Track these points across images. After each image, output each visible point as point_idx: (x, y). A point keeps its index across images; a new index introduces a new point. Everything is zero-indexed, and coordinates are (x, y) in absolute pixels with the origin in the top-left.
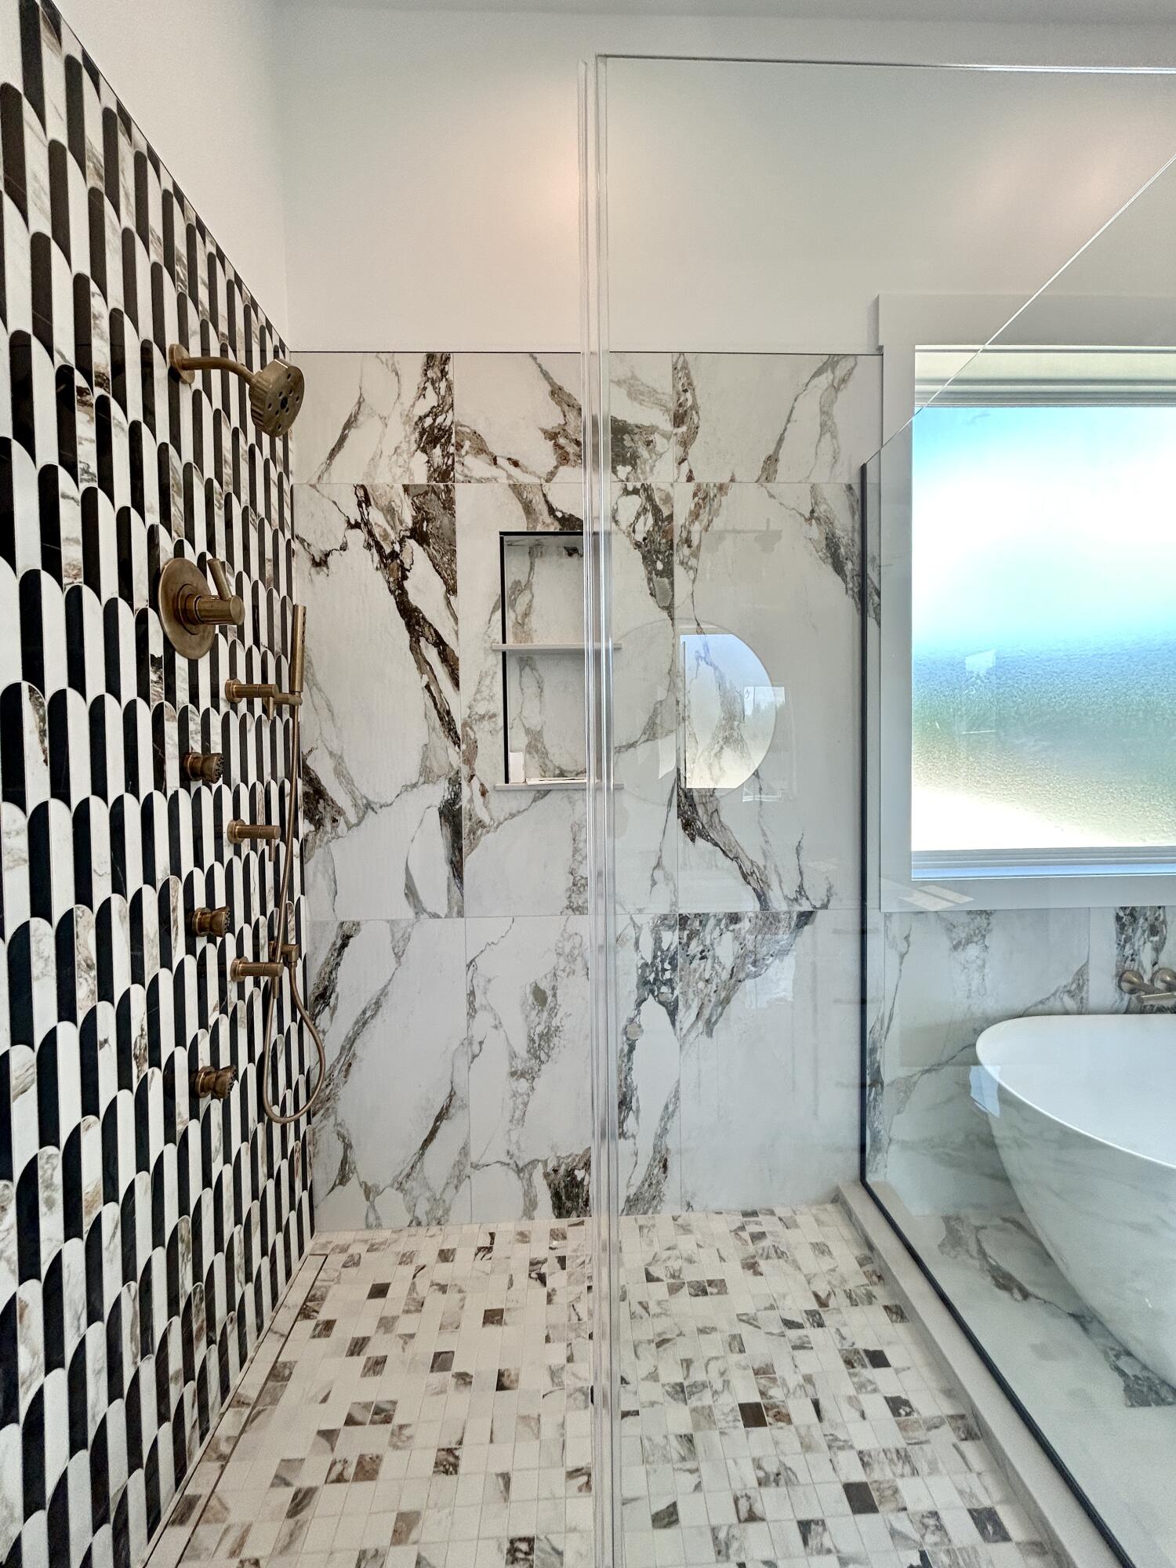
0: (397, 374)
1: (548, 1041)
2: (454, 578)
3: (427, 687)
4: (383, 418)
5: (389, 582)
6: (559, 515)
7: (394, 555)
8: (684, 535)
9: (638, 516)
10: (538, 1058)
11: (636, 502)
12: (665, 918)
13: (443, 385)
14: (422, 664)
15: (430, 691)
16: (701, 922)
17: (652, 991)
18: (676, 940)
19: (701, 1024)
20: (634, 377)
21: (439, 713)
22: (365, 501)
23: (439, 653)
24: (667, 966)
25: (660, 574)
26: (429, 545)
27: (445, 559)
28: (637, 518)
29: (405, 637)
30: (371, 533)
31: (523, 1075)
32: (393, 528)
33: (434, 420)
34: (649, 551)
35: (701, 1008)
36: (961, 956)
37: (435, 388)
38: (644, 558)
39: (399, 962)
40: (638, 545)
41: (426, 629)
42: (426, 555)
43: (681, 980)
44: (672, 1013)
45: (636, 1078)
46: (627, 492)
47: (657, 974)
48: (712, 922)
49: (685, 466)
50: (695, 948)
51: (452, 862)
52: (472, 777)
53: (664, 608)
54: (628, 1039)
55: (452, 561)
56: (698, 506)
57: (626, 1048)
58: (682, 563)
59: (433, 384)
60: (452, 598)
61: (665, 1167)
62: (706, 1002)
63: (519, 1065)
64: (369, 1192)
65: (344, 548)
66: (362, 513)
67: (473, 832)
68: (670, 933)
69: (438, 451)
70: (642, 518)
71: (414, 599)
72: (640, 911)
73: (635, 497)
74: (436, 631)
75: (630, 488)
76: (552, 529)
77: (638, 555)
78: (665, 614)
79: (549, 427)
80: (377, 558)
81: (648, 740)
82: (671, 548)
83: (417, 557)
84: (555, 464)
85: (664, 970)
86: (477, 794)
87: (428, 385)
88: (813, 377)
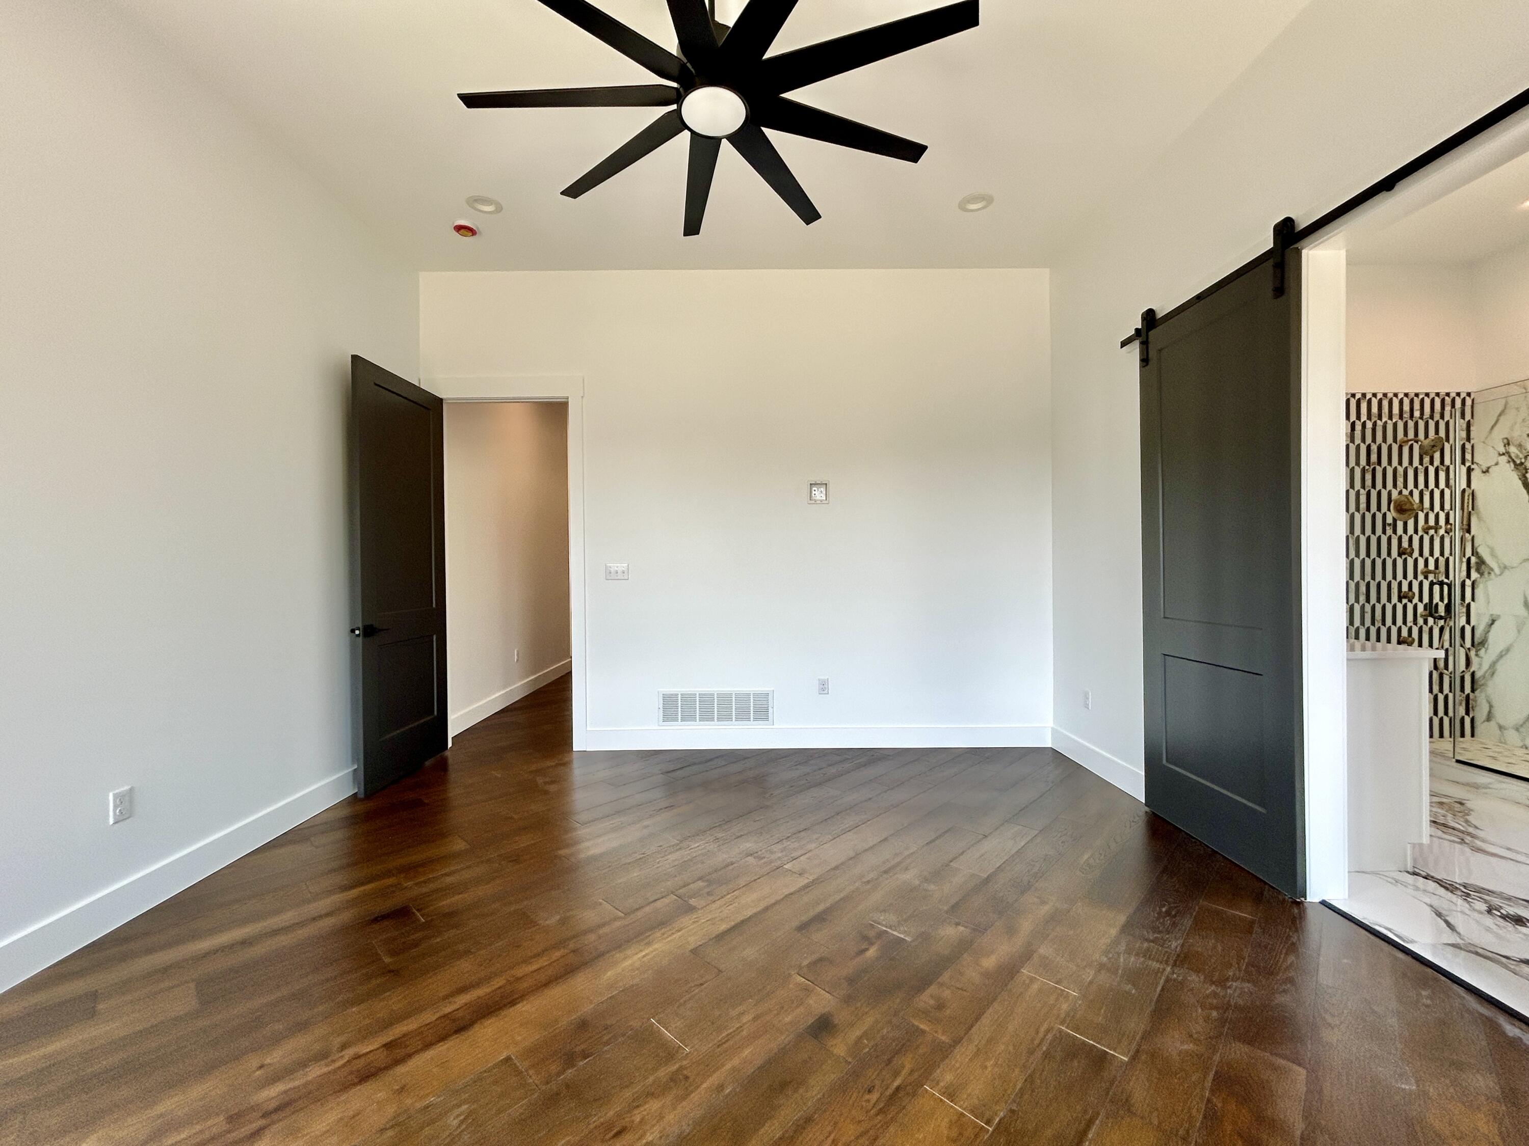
4: (1517, 409)
5: (1518, 475)
7: (1522, 464)
22: (1508, 443)
30: (1510, 457)
32: (1521, 452)
39: (1519, 634)
64: (1501, 727)
65: (1497, 464)
66: (1506, 450)
80: (1513, 466)
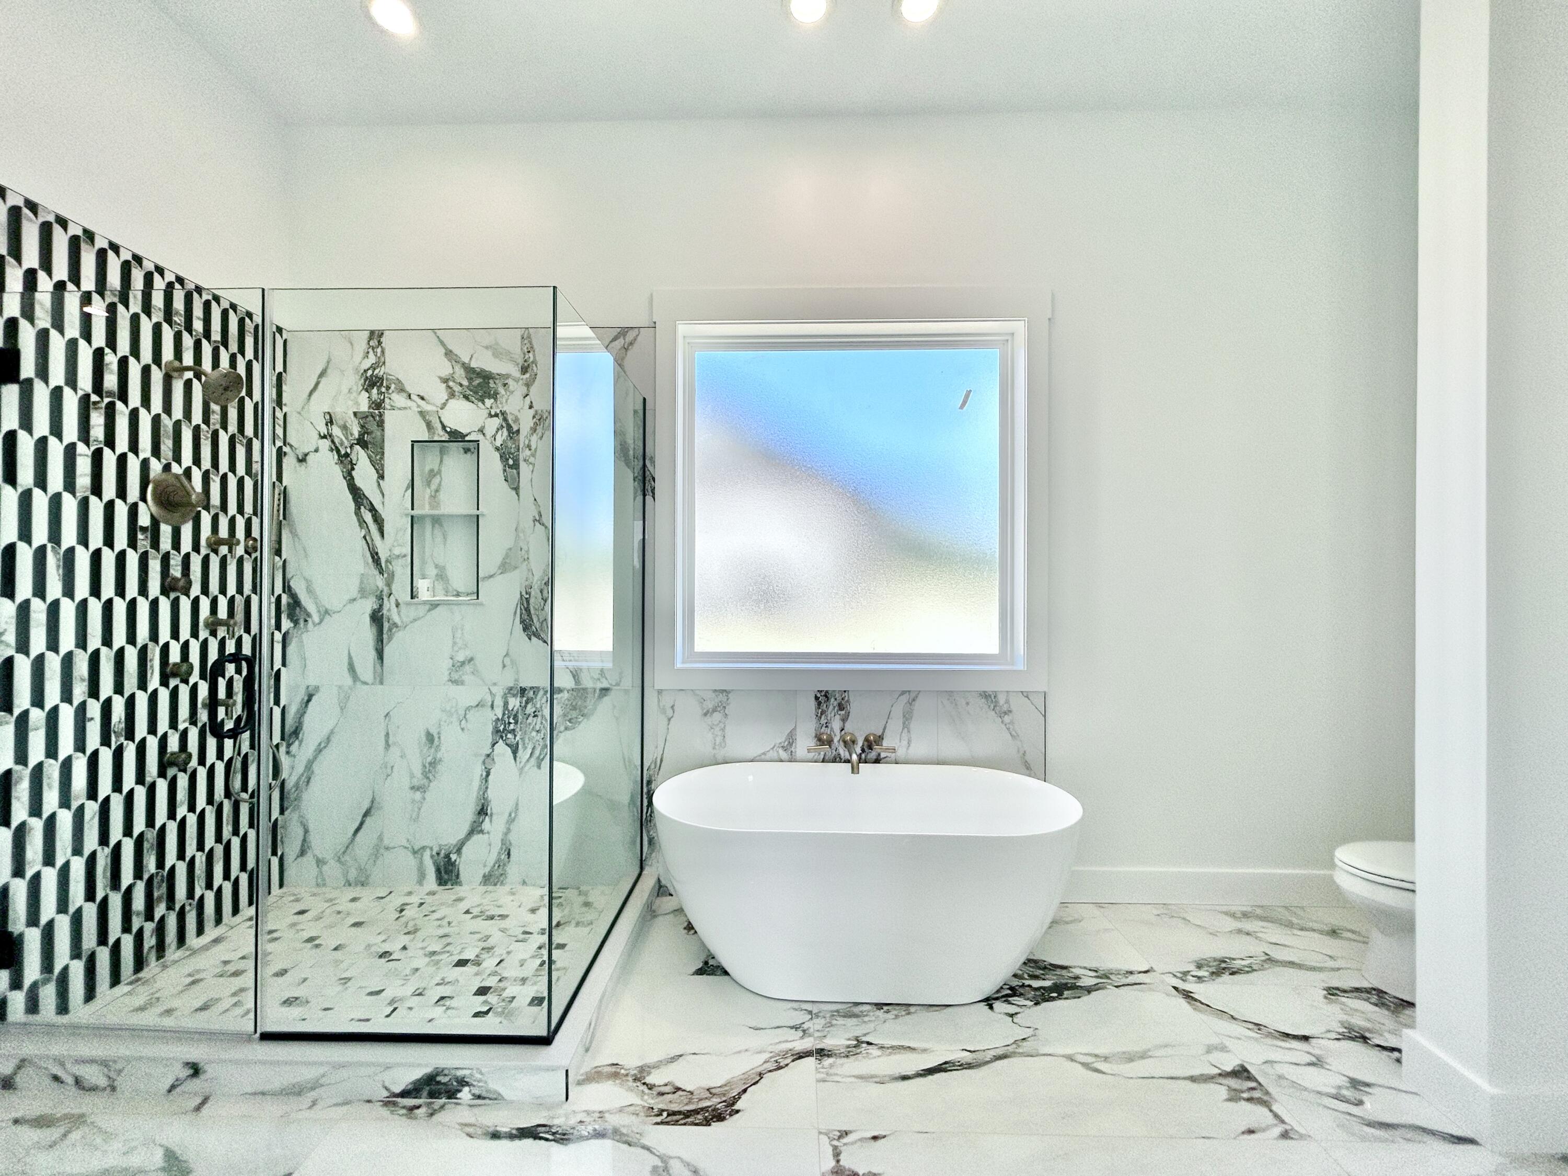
0: (352, 344)
1: (434, 768)
2: (383, 470)
3: (365, 537)
4: (342, 371)
5: (343, 472)
6: (448, 430)
7: (347, 455)
8: (527, 442)
9: (498, 429)
10: (428, 778)
11: (497, 422)
12: (511, 689)
13: (379, 350)
14: (362, 522)
15: (366, 540)
16: (534, 692)
17: (502, 737)
18: (518, 704)
19: (533, 760)
20: (497, 344)
21: (371, 554)
22: (330, 422)
23: (373, 516)
24: (512, 721)
25: (511, 467)
26: (368, 449)
27: (378, 458)
28: (497, 432)
29: (352, 505)
30: (333, 442)
31: (418, 789)
32: (347, 438)
33: (373, 372)
34: (504, 453)
35: (534, 749)
36: (708, 720)
37: (374, 352)
38: (501, 457)
39: (342, 713)
40: (497, 449)
41: (365, 501)
42: (366, 455)
43: (521, 730)
44: (515, 752)
45: (490, 794)
46: (491, 416)
47: (505, 726)
48: (541, 693)
49: (528, 399)
50: (530, 709)
51: (377, 649)
52: (390, 595)
53: (513, 489)
54: (486, 768)
55: (382, 458)
56: (536, 424)
57: (484, 774)
58: (525, 460)
59: (373, 349)
60: (381, 482)
61: (509, 854)
62: (537, 746)
63: (416, 782)
64: (320, 862)
65: (316, 451)
66: (328, 429)
67: (390, 630)
68: (513, 699)
69: (375, 391)
70: (500, 432)
71: (359, 482)
72: (495, 684)
73: (496, 419)
74: (371, 503)
75: (493, 413)
76: (443, 439)
77: (497, 455)
78: (514, 493)
79: (443, 375)
80: (336, 457)
81: (501, 573)
82: (519, 449)
83: (361, 457)
84: (447, 398)
85: (510, 723)
86: (394, 606)
87: (370, 350)
88: (611, 342)
